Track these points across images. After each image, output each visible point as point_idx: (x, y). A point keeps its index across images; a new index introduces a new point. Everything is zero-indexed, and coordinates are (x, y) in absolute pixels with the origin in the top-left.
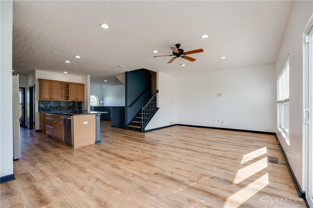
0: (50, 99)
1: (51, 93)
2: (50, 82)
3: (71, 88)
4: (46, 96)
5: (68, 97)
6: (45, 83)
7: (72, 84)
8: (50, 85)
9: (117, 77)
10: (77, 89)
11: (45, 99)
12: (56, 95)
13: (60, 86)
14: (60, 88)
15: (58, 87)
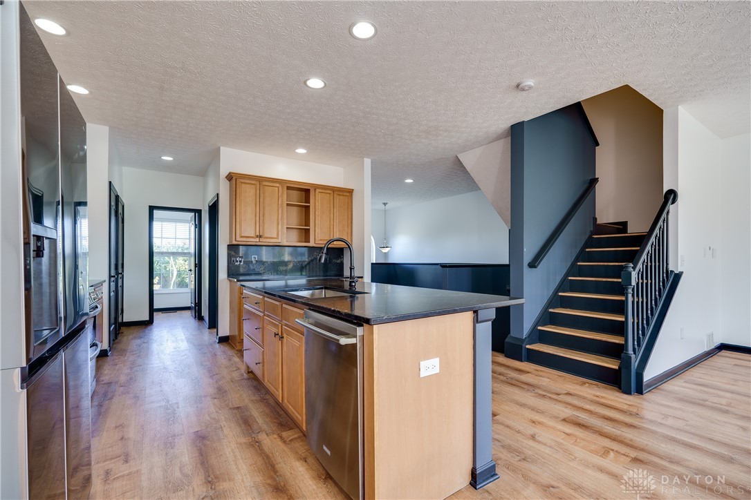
0: (257, 240)
1: (261, 218)
2: (258, 183)
3: (316, 202)
4: (247, 231)
5: (307, 231)
6: (243, 185)
7: (318, 191)
8: (258, 192)
9: (462, 158)
10: (332, 205)
11: (245, 239)
12: (276, 224)
13: (285, 196)
14: (285, 203)
15: (280, 199)
